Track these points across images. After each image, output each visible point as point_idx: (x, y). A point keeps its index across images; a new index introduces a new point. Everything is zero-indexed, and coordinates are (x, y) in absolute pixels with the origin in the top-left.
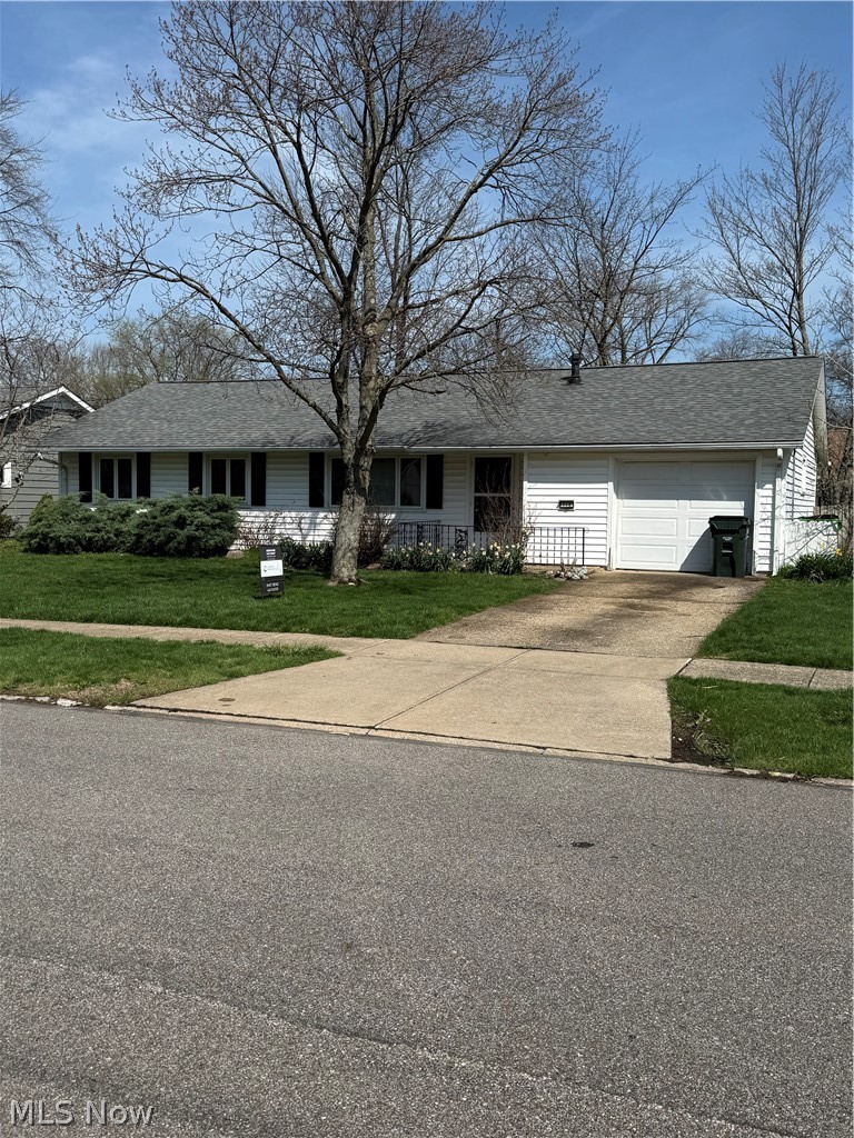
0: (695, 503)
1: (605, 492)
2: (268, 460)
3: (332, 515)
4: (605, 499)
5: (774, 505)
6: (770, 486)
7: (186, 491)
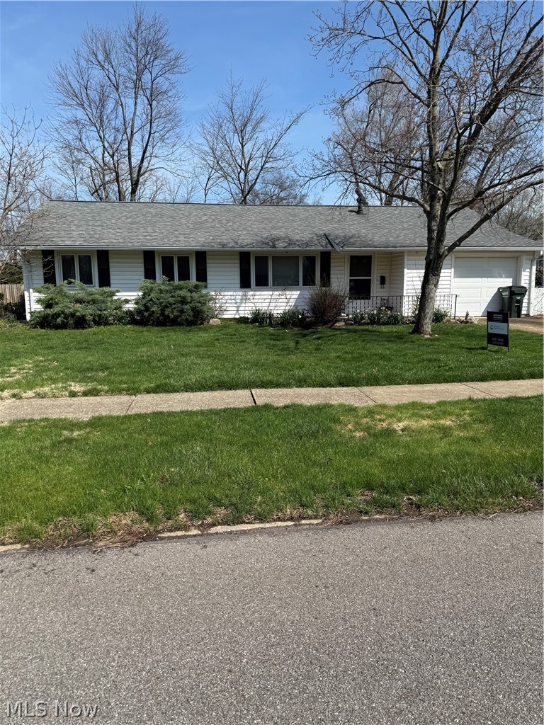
0: (490, 279)
1: (449, 274)
2: (207, 257)
3: (258, 293)
4: (449, 278)
5: (530, 280)
6: (528, 270)
7: (143, 278)
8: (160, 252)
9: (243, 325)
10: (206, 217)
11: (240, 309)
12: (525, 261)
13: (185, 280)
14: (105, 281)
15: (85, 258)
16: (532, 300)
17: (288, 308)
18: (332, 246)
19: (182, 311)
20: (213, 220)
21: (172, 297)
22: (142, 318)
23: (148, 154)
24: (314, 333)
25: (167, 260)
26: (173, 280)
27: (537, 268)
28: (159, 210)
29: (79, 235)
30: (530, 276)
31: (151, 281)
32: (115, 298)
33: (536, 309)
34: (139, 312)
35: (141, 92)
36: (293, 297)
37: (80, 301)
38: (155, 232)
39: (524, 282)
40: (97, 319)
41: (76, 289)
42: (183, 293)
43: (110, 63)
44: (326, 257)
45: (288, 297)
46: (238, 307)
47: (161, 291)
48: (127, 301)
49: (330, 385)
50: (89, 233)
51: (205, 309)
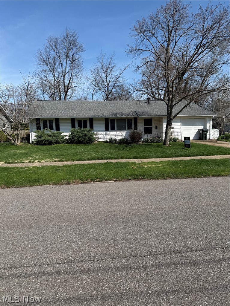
0: (195, 126)
2: (94, 120)
3: (111, 132)
4: (180, 126)
5: (210, 126)
6: (209, 123)
7: (71, 128)
8: (77, 119)
9: (106, 144)
10: (93, 106)
11: (105, 138)
12: (208, 120)
13: (86, 128)
14: (58, 129)
15: (51, 121)
16: (211, 134)
17: (122, 137)
18: (137, 115)
19: (85, 139)
20: (96, 107)
21: (81, 134)
22: (72, 141)
23: (71, 81)
24: (130, 146)
25: (80, 121)
26: (82, 128)
27: (212, 122)
28: (76, 103)
29: (49, 113)
30: (210, 125)
31: (74, 128)
32: (62, 135)
33: (213, 137)
34: (70, 139)
35: (68, 60)
36: (124, 133)
37: (50, 136)
38: (75, 112)
39: (208, 127)
40: (56, 142)
41: (48, 132)
42: (85, 132)
43: (57, 48)
44: (136, 119)
45: (122, 133)
46: (104, 137)
47: (78, 132)
48: (66, 136)
49: (131, 159)
50: (52, 112)
51: (93, 137)
